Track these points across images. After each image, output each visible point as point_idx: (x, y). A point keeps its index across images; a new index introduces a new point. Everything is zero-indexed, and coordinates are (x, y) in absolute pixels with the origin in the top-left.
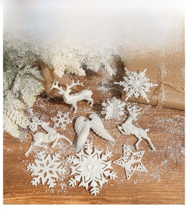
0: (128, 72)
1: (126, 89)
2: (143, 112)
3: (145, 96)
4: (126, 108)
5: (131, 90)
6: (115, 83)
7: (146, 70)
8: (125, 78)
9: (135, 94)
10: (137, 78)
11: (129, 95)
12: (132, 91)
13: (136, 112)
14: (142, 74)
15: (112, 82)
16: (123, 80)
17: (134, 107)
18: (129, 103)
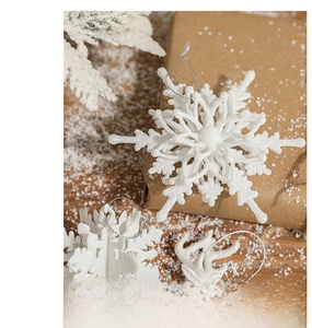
0: (171, 90)
1: (162, 166)
2: (249, 261)
3: (245, 195)
4: (170, 248)
5: (185, 168)
6: (115, 139)
7: (251, 76)
8: (157, 114)
9: (203, 188)
10: (209, 113)
11: (175, 194)
12: (189, 175)
13: (217, 264)
14: (237, 95)
15: (112, 126)
16: (148, 124)
17: (208, 242)
18: (187, 222)
